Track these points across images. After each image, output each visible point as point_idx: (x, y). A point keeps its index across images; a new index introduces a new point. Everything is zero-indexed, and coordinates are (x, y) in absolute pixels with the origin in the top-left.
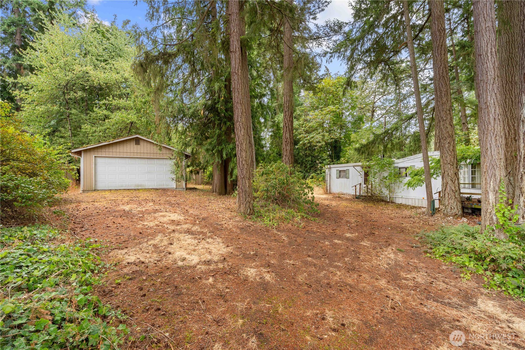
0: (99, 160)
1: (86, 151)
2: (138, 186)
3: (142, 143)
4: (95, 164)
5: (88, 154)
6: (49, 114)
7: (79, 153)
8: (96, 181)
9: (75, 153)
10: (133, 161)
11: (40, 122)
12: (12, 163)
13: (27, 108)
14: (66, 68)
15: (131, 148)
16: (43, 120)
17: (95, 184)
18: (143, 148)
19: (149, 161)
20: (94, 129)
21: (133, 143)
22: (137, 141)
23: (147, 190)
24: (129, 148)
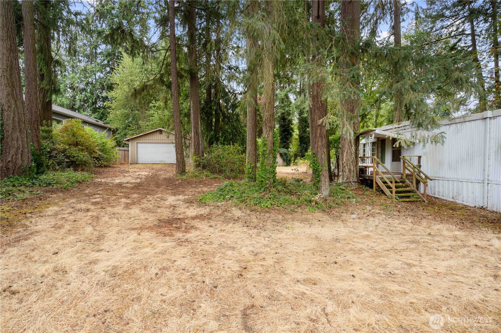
0: (139, 145)
1: (132, 139)
2: (162, 161)
3: (163, 133)
4: (137, 148)
5: (133, 141)
7: (128, 141)
8: (137, 158)
10: (158, 145)
15: (157, 137)
17: (137, 160)
18: (163, 136)
19: (168, 145)
21: (158, 133)
22: (161, 132)
23: (164, 164)
24: (155, 137)
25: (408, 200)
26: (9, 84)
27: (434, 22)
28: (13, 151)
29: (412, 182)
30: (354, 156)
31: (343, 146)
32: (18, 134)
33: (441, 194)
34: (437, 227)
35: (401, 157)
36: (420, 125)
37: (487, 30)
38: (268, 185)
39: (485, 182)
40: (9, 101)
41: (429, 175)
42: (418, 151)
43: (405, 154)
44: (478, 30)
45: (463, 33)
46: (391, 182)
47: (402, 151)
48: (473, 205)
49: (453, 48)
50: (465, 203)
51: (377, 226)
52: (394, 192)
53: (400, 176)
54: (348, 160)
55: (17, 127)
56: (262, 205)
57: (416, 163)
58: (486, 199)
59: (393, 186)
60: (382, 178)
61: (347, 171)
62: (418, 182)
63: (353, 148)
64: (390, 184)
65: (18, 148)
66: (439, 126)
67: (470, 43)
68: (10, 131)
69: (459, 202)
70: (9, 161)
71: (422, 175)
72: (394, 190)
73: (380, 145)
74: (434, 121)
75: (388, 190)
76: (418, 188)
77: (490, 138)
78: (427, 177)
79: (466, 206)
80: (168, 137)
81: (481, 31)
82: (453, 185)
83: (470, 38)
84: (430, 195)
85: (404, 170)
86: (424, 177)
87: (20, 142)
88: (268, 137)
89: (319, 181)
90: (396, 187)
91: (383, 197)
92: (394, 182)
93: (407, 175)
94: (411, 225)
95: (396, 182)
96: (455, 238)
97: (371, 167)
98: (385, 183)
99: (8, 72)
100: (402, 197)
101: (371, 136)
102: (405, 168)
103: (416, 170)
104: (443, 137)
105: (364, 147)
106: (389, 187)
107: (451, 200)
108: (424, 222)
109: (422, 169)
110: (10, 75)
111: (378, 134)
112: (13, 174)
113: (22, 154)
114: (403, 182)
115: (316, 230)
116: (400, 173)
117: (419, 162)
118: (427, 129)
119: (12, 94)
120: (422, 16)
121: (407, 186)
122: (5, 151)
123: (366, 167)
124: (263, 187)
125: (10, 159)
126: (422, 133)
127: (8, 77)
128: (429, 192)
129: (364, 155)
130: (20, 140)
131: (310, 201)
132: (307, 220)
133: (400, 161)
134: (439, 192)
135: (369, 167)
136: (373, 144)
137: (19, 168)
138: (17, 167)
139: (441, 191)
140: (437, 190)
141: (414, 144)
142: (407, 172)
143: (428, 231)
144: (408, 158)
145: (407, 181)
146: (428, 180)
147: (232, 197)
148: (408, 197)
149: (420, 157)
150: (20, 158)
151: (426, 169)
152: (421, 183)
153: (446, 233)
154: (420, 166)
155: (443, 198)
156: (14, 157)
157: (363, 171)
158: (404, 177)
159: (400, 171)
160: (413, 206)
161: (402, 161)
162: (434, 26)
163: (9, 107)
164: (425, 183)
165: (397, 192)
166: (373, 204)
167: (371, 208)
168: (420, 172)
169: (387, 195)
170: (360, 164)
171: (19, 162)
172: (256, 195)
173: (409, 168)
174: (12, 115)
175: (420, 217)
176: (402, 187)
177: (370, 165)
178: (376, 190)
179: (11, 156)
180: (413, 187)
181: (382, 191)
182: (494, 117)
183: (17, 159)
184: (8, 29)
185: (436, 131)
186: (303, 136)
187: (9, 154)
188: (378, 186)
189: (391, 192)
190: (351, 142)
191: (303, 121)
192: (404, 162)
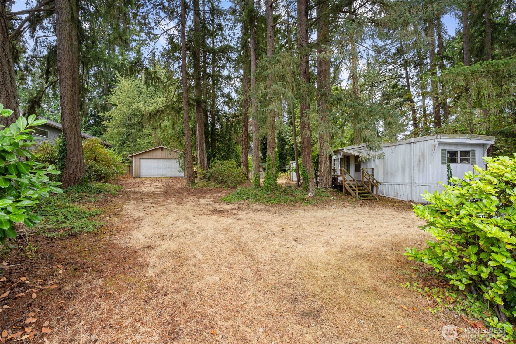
0: (142, 161)
1: (135, 156)
2: (163, 175)
3: (164, 150)
4: (140, 163)
5: (136, 157)
6: (120, 133)
7: (132, 157)
8: (140, 172)
9: (131, 157)
10: (160, 161)
11: (116, 138)
12: (101, 162)
13: (109, 130)
14: (130, 104)
15: (159, 153)
16: (118, 137)
17: (140, 174)
18: (166, 153)
19: (169, 161)
20: (144, 141)
21: (160, 150)
22: (162, 149)
23: (166, 177)
24: (157, 153)
25: (366, 198)
26: (71, 112)
27: (380, 66)
28: (74, 165)
29: (368, 187)
30: (329, 168)
31: (321, 161)
32: (78, 151)
33: (387, 194)
34: (383, 210)
35: (361, 169)
36: (371, 149)
37: (417, 75)
38: (272, 190)
39: (412, 184)
40: (71, 126)
41: (379, 181)
42: (372, 165)
43: (363, 166)
44: (411, 74)
45: (400, 76)
46: (355, 187)
47: (361, 165)
48: (406, 200)
49: (395, 86)
50: (401, 199)
51: (348, 211)
52: (357, 193)
53: (361, 182)
54: (325, 171)
55: (77, 147)
56: (272, 202)
57: (371, 173)
58: (413, 195)
59: (356, 189)
60: (349, 184)
61: (325, 179)
62: (372, 186)
63: (328, 162)
64: (354, 188)
65: (78, 163)
66: (381, 149)
67: (405, 83)
68: (72, 149)
69: (397, 198)
70: (71, 173)
71: (375, 181)
72: (357, 192)
73: (346, 160)
74: (379, 146)
75: (353, 192)
76: (372, 190)
77: (414, 156)
78: (377, 182)
79: (402, 201)
80: (170, 154)
81: (413, 75)
82: (394, 187)
83: (405, 80)
84: (381, 195)
85: (363, 178)
86: (376, 182)
87: (79, 158)
88: (271, 154)
89: (308, 186)
90: (359, 190)
91: (350, 197)
92: (357, 187)
93: (365, 182)
94: (368, 210)
95: (358, 187)
96: (393, 215)
97: (341, 176)
98: (351, 187)
99: (71, 103)
100: (362, 197)
101: (340, 154)
102: (364, 176)
103: (371, 177)
104: (383, 155)
105: (334, 162)
106: (354, 190)
107: (393, 197)
108: (376, 209)
109: (374, 177)
110: (72, 106)
111: (345, 152)
112: (74, 183)
113: (80, 168)
114: (363, 187)
115: (313, 213)
116: (361, 181)
117: (373, 172)
118: (375, 151)
119: (74, 121)
120: (372, 61)
121: (366, 189)
122: (68, 165)
123: (337, 176)
124: (269, 190)
125: (72, 172)
126: (372, 153)
127: (71, 107)
128: (380, 193)
129: (334, 168)
130: (79, 156)
131: (304, 199)
132: (304, 210)
133: (360, 172)
134: (386, 193)
135: (340, 176)
136: (341, 159)
137: (79, 179)
138: (77, 178)
139: (387, 192)
140: (384, 191)
141: (369, 159)
142: (365, 180)
143: (378, 212)
144: (365, 169)
145: (365, 185)
146: (379, 185)
147: (248, 198)
148: (366, 196)
149: (373, 169)
150: (79, 171)
151: (377, 177)
152: (375, 187)
153: (388, 213)
154: (373, 175)
155: (388, 196)
156: (75, 170)
157: (335, 179)
158: (363, 183)
159: (361, 179)
160: (370, 202)
161: (361, 171)
162: (380, 70)
163: (71, 130)
164: (377, 186)
165: (359, 194)
166: (344, 201)
167: (343, 203)
168: (374, 179)
169: (353, 195)
170: (333, 174)
171: (78, 174)
172: (265, 196)
173: (367, 177)
174: (73, 137)
175: (374, 207)
176: (362, 190)
177: (340, 175)
178: (345, 192)
179: (72, 169)
180: (369, 190)
181: (349, 193)
182: (416, 143)
183: (76, 172)
184: (71, 70)
185: (380, 152)
186: (281, 153)
187: (71, 167)
188: (346, 190)
189: (355, 193)
190: (326, 158)
191: (281, 140)
192: (363, 172)
